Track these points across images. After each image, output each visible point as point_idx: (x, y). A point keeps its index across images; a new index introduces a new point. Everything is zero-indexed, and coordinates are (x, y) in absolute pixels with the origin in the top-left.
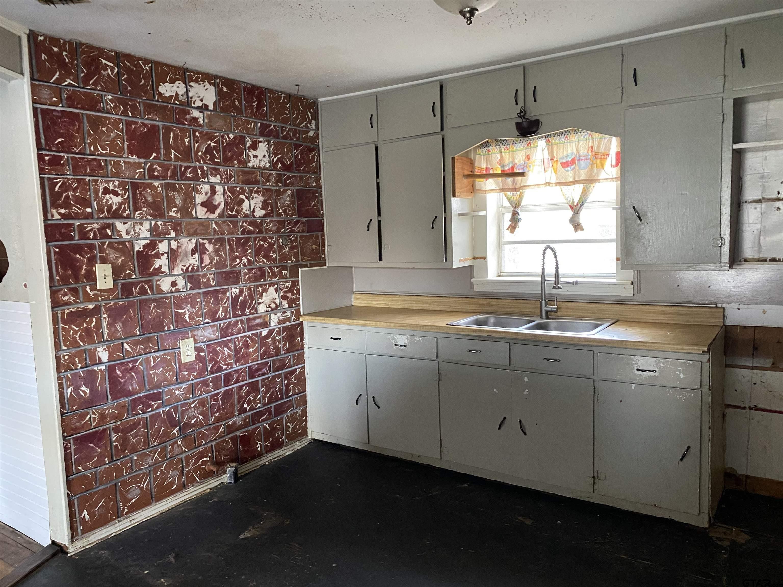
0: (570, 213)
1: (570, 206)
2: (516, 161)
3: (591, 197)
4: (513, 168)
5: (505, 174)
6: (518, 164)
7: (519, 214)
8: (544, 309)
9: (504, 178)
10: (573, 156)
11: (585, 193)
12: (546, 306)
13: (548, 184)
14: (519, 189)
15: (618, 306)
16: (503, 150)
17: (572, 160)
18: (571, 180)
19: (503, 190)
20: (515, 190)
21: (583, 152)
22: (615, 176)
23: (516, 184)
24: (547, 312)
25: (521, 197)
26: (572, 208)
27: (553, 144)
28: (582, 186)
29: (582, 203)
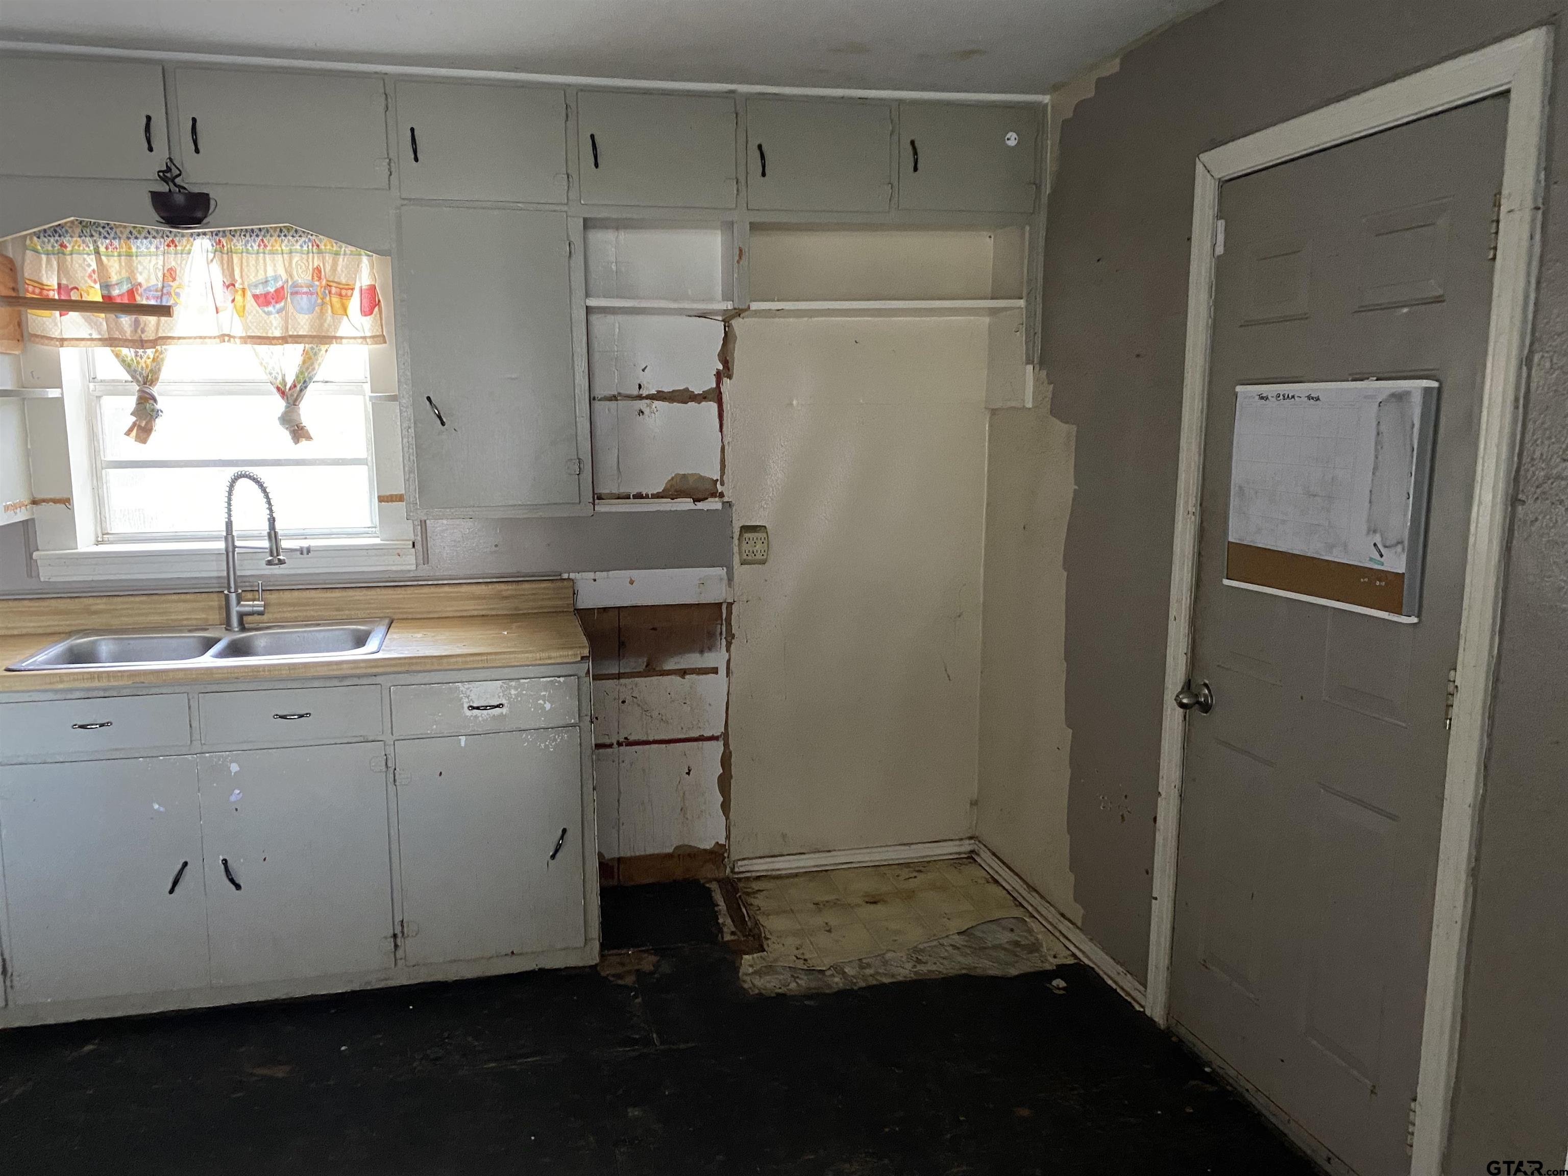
0: (280, 405)
1: (278, 388)
2: (140, 279)
3: (321, 373)
4: (131, 293)
5: (108, 305)
6: (145, 286)
7: (155, 400)
8: (235, 609)
9: (112, 316)
10: (280, 284)
11: (308, 363)
12: (238, 603)
13: (224, 337)
14: (154, 343)
15: (390, 591)
16: (102, 249)
17: (277, 291)
18: (278, 334)
19: (110, 341)
20: (141, 344)
21: (303, 276)
22: (368, 334)
23: (143, 331)
24: (241, 616)
25: (157, 361)
26: (282, 392)
27: (230, 251)
28: (300, 347)
29: (302, 383)
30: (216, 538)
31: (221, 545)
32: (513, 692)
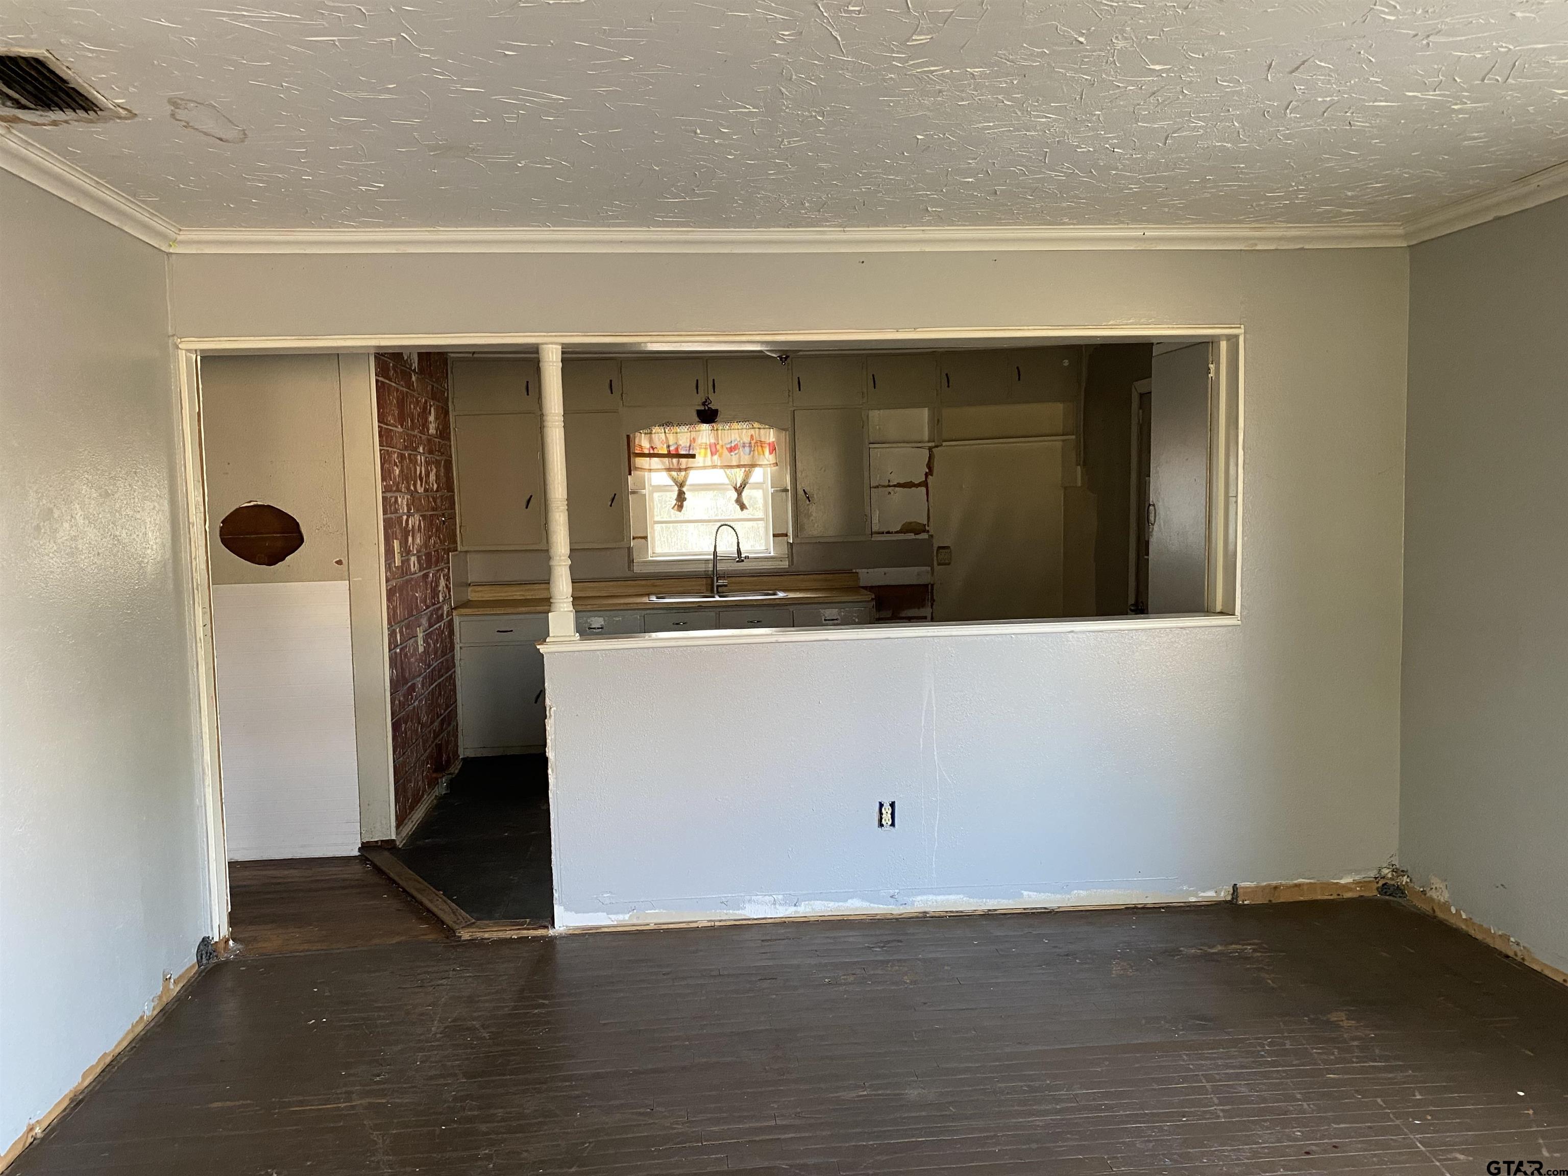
0: (735, 495)
1: (734, 487)
2: (680, 442)
3: (752, 480)
4: (677, 449)
5: (669, 455)
6: (683, 446)
7: (684, 493)
8: (715, 584)
9: (670, 459)
10: (736, 442)
11: (747, 476)
12: (717, 582)
13: (714, 467)
14: (686, 469)
15: (778, 577)
16: (667, 431)
17: (735, 446)
18: (735, 464)
19: (669, 470)
20: (680, 470)
21: (747, 440)
22: (771, 462)
23: (681, 464)
24: (718, 586)
25: (686, 478)
26: (736, 489)
27: (717, 430)
28: (743, 469)
29: (744, 485)
30: (710, 554)
31: (712, 557)
32: (842, 614)
